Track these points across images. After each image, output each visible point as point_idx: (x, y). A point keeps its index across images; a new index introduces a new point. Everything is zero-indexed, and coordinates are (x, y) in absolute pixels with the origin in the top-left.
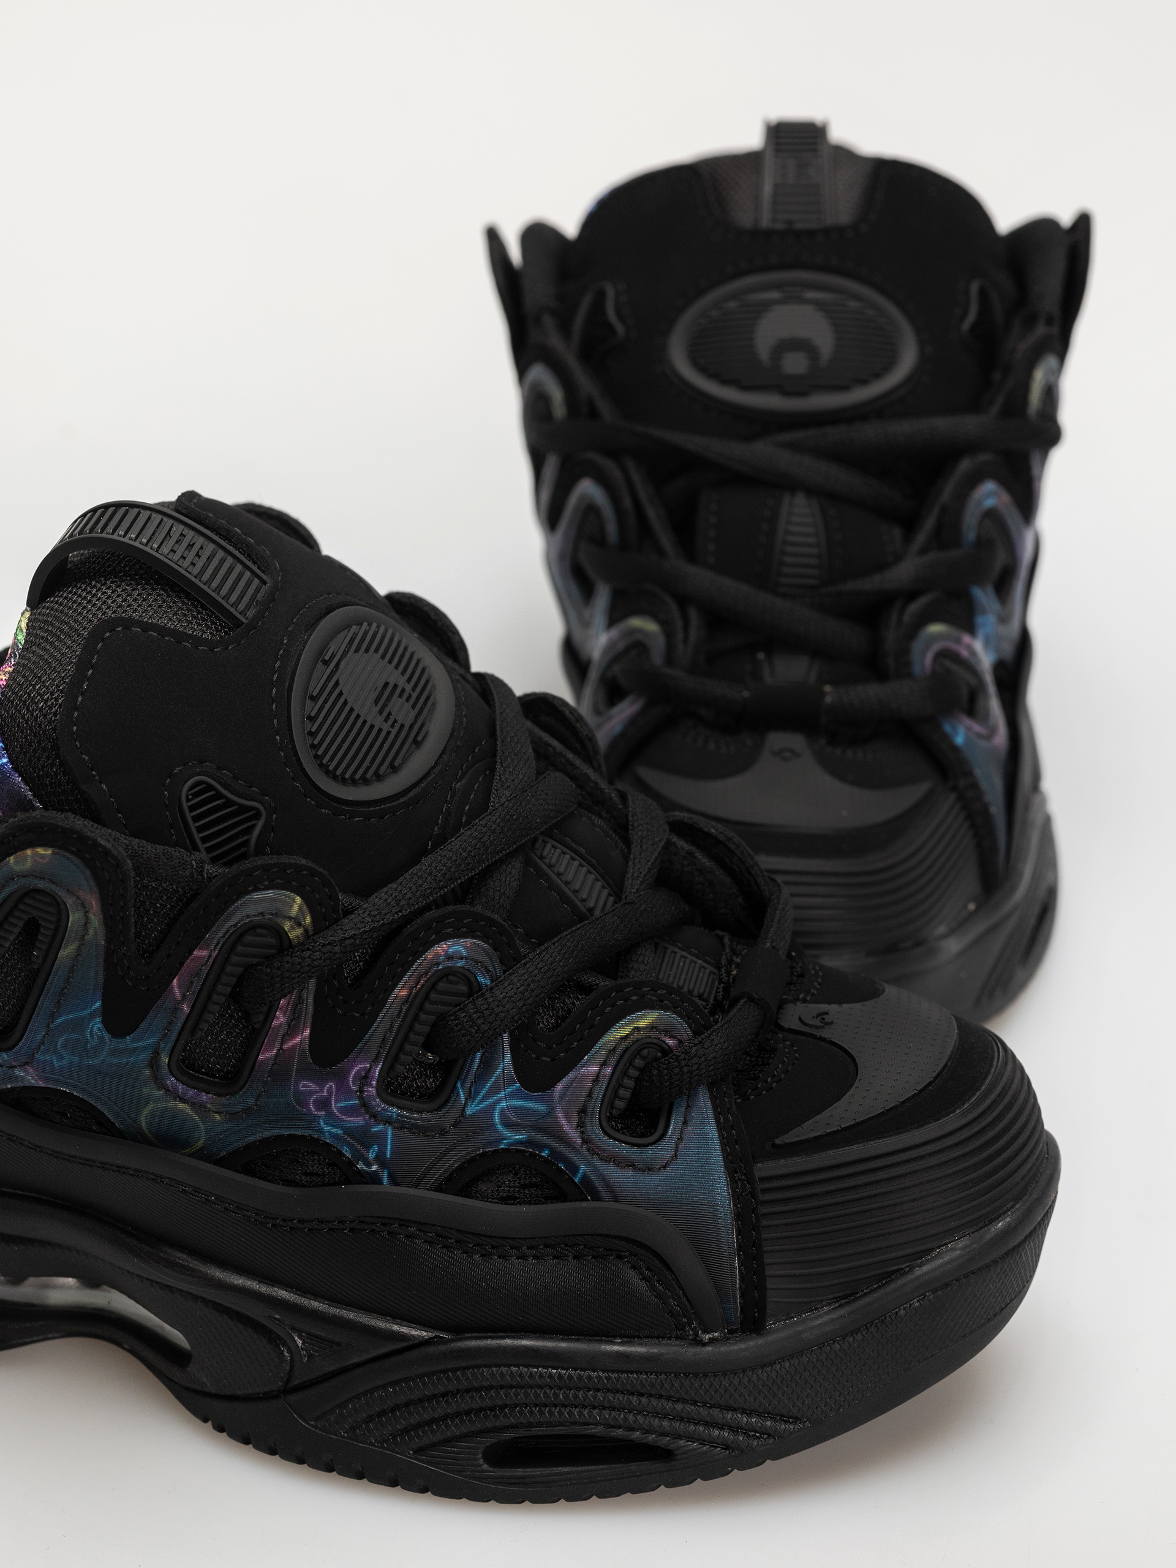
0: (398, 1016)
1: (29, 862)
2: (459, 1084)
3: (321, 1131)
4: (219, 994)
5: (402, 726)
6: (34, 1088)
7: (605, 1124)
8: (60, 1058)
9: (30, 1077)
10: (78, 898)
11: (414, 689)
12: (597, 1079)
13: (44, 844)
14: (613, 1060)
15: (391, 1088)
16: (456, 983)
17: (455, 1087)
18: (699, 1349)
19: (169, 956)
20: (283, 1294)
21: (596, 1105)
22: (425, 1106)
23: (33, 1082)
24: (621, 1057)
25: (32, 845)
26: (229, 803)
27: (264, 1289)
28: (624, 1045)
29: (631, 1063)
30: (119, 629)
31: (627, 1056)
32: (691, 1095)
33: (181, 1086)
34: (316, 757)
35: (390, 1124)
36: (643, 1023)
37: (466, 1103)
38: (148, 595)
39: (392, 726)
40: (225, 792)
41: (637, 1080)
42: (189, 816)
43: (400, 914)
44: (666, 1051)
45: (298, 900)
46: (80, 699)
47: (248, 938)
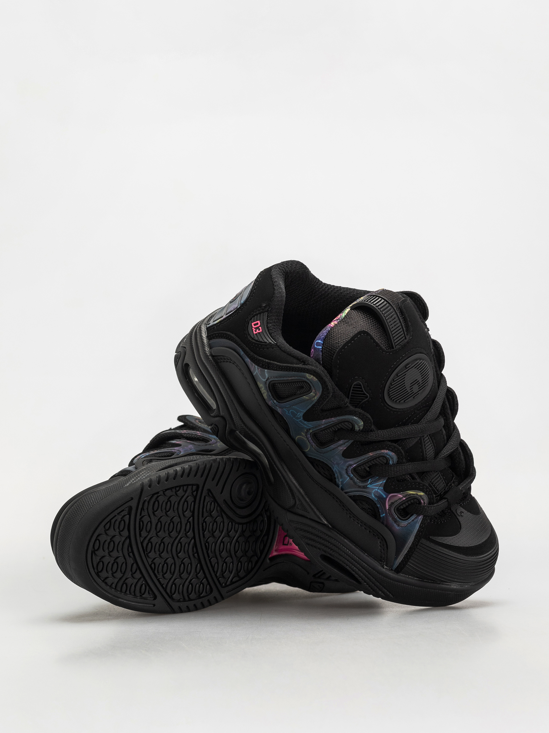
0: (367, 458)
1: (311, 378)
2: (370, 479)
3: (334, 468)
4: (332, 429)
5: (413, 392)
6: (278, 412)
7: (396, 509)
8: (289, 413)
9: (279, 410)
10: (316, 392)
11: (422, 384)
12: (400, 499)
13: (317, 378)
14: (408, 497)
15: (355, 470)
16: (384, 459)
17: (369, 479)
18: (382, 568)
19: (327, 415)
20: (301, 491)
21: (396, 504)
22: (359, 478)
23: (279, 411)
24: (409, 498)
25: (314, 375)
26: (362, 391)
27: (298, 487)
28: (412, 496)
29: (410, 500)
30: (366, 335)
31: (411, 498)
32: (419, 515)
33: (310, 438)
34: (389, 390)
35: (349, 477)
36: (419, 494)
37: (369, 484)
38: (377, 329)
39: (411, 392)
40: (363, 389)
41: (409, 505)
42: (352, 389)
43: (382, 439)
44: (420, 503)
45: (363, 423)
46: (346, 347)
47: (346, 423)
